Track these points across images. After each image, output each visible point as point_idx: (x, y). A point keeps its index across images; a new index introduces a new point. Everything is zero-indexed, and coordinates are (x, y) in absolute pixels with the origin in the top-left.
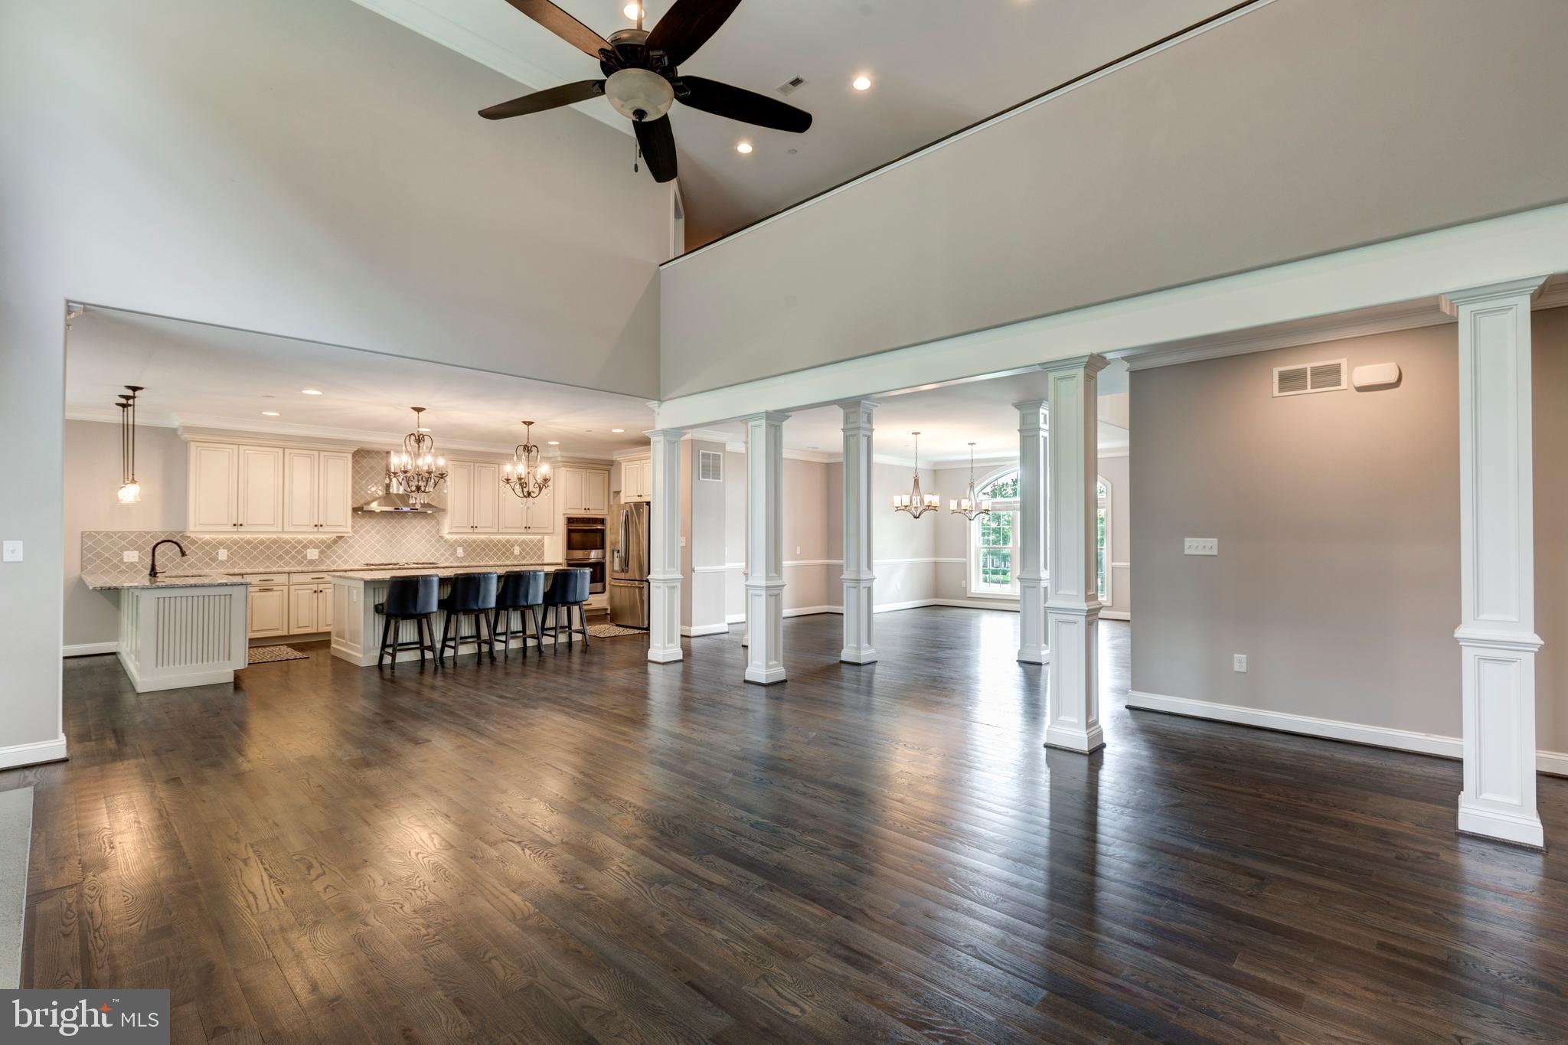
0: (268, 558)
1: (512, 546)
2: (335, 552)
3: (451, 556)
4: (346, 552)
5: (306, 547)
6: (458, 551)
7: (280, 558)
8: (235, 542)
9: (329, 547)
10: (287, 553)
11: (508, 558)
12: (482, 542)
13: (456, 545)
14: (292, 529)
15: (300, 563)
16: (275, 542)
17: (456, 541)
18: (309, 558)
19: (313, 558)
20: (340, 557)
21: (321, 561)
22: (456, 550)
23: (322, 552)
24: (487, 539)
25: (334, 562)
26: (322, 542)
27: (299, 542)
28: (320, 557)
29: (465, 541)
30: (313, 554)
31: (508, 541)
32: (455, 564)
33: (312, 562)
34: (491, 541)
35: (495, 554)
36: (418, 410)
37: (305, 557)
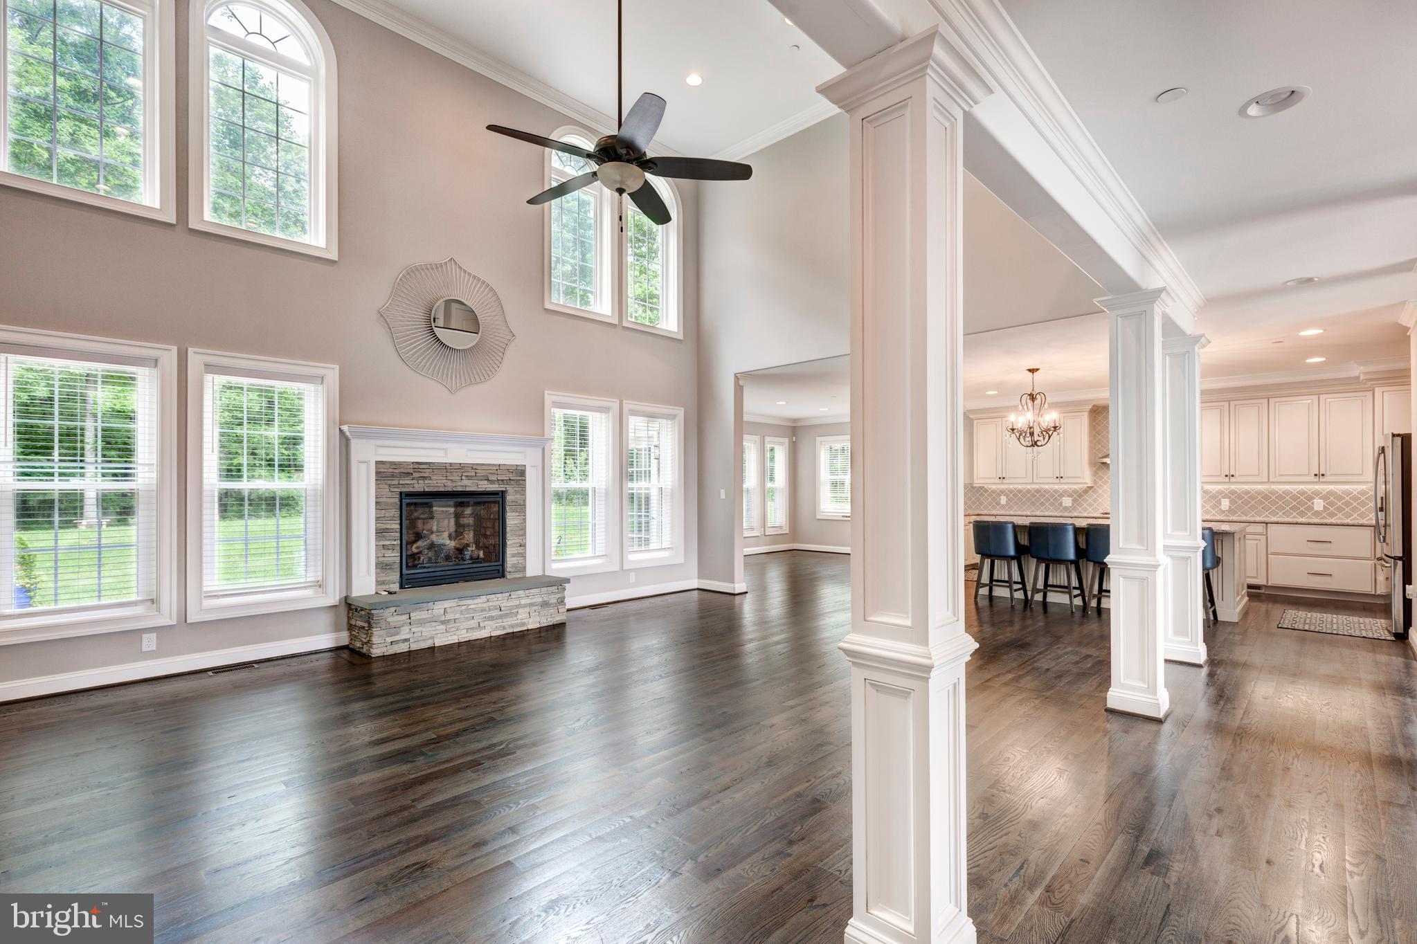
0: (1033, 504)
1: (1310, 498)
2: (1085, 501)
3: (1213, 508)
4: (1095, 501)
5: (1061, 496)
6: (1223, 503)
7: (1042, 504)
8: (1011, 491)
9: (1080, 496)
10: (1048, 500)
11: (1302, 514)
12: (1259, 493)
13: (1220, 497)
14: (1039, 481)
15: (1057, 509)
16: (1038, 491)
17: (1220, 492)
18: (1064, 505)
19: (1067, 505)
20: (1090, 505)
21: (1074, 508)
22: (1219, 502)
23: (1074, 501)
24: (1266, 490)
25: (1085, 509)
26: (1075, 491)
27: (1056, 491)
28: (1073, 504)
29: (1233, 492)
30: (1067, 502)
31: (1302, 493)
32: (1218, 518)
33: (1066, 509)
34: (1274, 492)
35: (1281, 508)
36: (1032, 371)
37: (1061, 504)
